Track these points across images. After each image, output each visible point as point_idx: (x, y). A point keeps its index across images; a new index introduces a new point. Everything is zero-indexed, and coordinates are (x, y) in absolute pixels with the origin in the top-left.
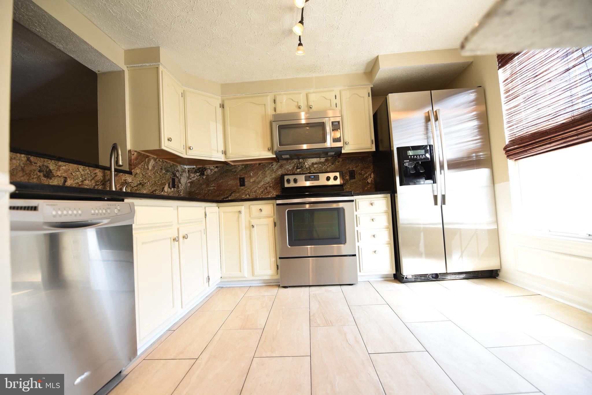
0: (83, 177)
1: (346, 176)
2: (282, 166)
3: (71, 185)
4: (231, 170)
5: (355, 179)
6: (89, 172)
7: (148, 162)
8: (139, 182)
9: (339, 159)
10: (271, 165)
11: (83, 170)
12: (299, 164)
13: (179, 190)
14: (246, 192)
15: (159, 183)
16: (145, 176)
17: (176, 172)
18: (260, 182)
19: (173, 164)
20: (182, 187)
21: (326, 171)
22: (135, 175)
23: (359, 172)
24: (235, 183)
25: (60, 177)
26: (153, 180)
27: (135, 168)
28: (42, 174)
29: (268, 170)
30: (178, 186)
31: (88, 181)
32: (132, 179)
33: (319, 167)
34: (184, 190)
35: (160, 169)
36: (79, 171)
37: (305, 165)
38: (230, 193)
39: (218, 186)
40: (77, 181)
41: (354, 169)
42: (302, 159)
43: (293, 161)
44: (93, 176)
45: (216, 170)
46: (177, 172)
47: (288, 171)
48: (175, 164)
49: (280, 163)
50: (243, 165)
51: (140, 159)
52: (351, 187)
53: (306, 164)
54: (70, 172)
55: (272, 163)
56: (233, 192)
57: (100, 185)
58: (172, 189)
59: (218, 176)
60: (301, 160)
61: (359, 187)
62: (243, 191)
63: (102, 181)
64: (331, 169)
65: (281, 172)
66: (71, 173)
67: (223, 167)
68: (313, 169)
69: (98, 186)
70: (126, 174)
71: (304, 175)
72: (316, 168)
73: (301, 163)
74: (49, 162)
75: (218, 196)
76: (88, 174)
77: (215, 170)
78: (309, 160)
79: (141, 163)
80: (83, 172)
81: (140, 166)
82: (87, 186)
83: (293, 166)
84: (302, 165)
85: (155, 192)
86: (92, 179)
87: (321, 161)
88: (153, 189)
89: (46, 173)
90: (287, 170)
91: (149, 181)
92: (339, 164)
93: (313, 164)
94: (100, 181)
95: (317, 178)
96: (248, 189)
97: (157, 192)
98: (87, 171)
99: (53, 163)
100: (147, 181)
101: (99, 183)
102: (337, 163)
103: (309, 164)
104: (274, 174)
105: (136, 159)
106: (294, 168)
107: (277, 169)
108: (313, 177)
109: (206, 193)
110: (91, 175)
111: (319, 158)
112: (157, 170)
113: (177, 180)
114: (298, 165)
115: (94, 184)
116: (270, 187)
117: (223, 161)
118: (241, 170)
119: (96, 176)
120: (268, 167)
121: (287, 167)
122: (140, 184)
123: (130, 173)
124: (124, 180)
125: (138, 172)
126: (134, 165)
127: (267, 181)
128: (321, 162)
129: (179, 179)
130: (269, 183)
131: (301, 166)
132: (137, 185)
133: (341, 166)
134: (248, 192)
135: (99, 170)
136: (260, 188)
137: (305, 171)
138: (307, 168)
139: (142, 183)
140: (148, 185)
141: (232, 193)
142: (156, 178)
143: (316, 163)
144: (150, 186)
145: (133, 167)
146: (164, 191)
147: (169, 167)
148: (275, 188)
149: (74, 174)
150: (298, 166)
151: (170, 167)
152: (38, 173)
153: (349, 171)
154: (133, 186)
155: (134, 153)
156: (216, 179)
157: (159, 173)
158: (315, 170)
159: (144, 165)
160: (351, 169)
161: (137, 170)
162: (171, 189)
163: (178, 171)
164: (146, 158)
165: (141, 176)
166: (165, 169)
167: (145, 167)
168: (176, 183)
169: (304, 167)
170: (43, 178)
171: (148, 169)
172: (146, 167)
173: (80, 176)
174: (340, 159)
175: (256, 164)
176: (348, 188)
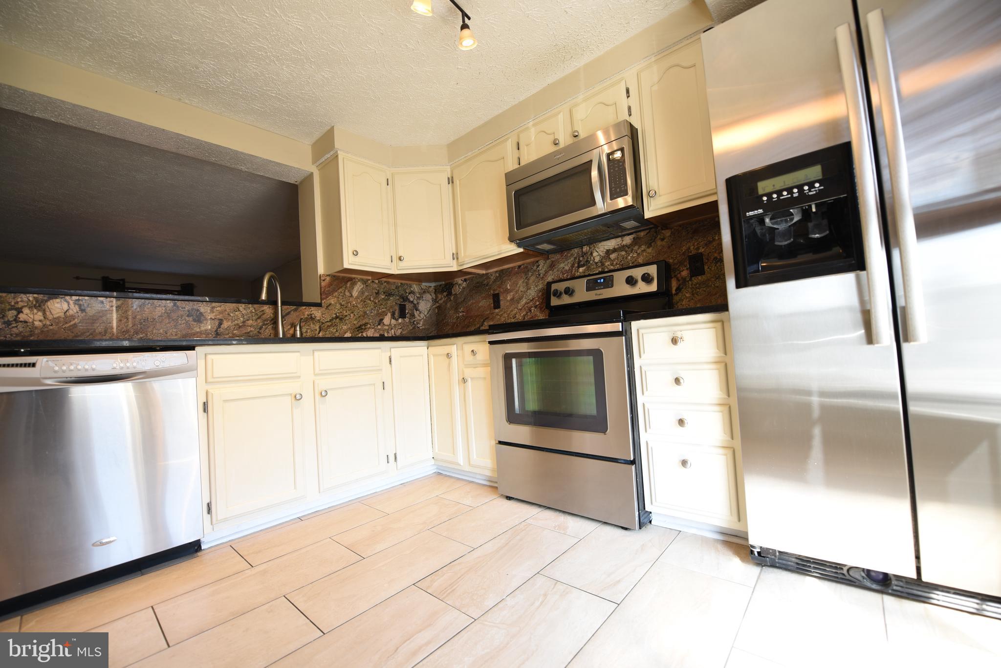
0: (245, 317)
1: (681, 269)
2: (554, 266)
3: (228, 327)
4: (482, 282)
5: (704, 274)
6: (253, 311)
7: (352, 287)
8: (335, 316)
9: (663, 231)
10: (536, 265)
11: (245, 309)
12: (583, 256)
13: (415, 321)
14: (502, 318)
15: (372, 314)
16: (345, 307)
17: (407, 294)
18: (521, 298)
19: (402, 284)
20: (421, 316)
21: (635, 264)
22: (327, 307)
23: (716, 255)
24: (488, 303)
25: (213, 319)
26: (361, 311)
27: (327, 297)
28: (191, 319)
29: (532, 275)
30: (413, 316)
31: (253, 320)
32: (322, 312)
33: (620, 258)
34: (425, 321)
35: (375, 294)
36: (239, 310)
37: (592, 258)
38: (482, 320)
39: (467, 311)
40: (236, 322)
41: (702, 250)
42: (587, 245)
43: (572, 252)
44: (259, 314)
45: (464, 284)
46: (409, 294)
47: (563, 274)
48: (404, 284)
49: (550, 260)
50: (496, 272)
51: (335, 285)
52: (693, 294)
53: (595, 254)
54: (227, 313)
55: (537, 262)
56: (485, 319)
57: (269, 324)
58: (400, 320)
59: (467, 295)
60: (585, 249)
61: (716, 294)
62: (499, 317)
63: (273, 319)
64: (647, 259)
65: (552, 277)
66: (229, 314)
67: (472, 279)
68: (609, 263)
69: (267, 326)
70: (312, 307)
71: (585, 280)
72: (614, 260)
73: (585, 254)
74: (200, 305)
75: (468, 327)
76: (251, 312)
77: (463, 286)
78: (600, 244)
79: (339, 289)
80: (245, 311)
81: (336, 293)
82: (250, 326)
83: (572, 263)
84: (588, 258)
85: (365, 326)
86: (258, 318)
87: (624, 243)
88: (361, 323)
89: (197, 317)
90: (562, 272)
91: (352, 313)
92: (664, 243)
93: (608, 252)
94: (270, 319)
95: (609, 283)
96: (504, 313)
97: (369, 326)
98: (251, 309)
99: (204, 305)
100: (348, 312)
101: (269, 322)
102: (659, 243)
103: (601, 254)
104: (541, 282)
105: (330, 284)
106: (573, 266)
107: (546, 272)
108: (602, 280)
109: (455, 323)
110: (257, 314)
111: (620, 238)
112: (368, 295)
113: (409, 306)
114: (581, 259)
115: (261, 324)
116: (536, 307)
117: (456, 270)
118: (495, 281)
119: (264, 314)
120: (532, 271)
121: (562, 265)
122: (337, 317)
123: (319, 305)
124: (308, 316)
125: (333, 303)
126: (326, 294)
127: (530, 296)
128: (624, 246)
129: (415, 305)
130: (533, 299)
131: (586, 259)
132: (330, 320)
133: (669, 247)
134: (504, 319)
135: (268, 306)
136: (521, 309)
137: (594, 268)
138: (596, 263)
139: (341, 317)
140: (351, 317)
141: (484, 321)
142: (367, 307)
143: (615, 250)
144: (354, 320)
145: (324, 297)
146: (382, 324)
147: (394, 290)
148: (543, 307)
149: (232, 315)
150: (581, 261)
151: (396, 288)
152: (187, 318)
153: (688, 256)
154: (324, 321)
155: (326, 278)
156: (465, 299)
157: (372, 299)
158: (612, 265)
159: (343, 292)
160: (693, 252)
161: (331, 299)
162: (397, 320)
163: (412, 292)
164: (348, 282)
165: (338, 306)
166: (384, 293)
167: (345, 294)
168: (407, 311)
169: (591, 262)
170: (193, 323)
171: (352, 296)
172: (347, 294)
173: (240, 316)
174: (667, 231)
175: (515, 267)
176: (687, 298)
